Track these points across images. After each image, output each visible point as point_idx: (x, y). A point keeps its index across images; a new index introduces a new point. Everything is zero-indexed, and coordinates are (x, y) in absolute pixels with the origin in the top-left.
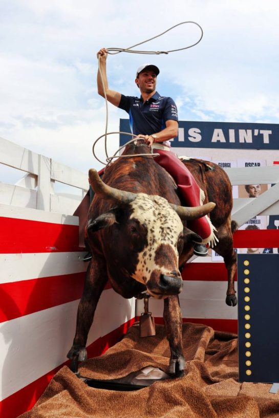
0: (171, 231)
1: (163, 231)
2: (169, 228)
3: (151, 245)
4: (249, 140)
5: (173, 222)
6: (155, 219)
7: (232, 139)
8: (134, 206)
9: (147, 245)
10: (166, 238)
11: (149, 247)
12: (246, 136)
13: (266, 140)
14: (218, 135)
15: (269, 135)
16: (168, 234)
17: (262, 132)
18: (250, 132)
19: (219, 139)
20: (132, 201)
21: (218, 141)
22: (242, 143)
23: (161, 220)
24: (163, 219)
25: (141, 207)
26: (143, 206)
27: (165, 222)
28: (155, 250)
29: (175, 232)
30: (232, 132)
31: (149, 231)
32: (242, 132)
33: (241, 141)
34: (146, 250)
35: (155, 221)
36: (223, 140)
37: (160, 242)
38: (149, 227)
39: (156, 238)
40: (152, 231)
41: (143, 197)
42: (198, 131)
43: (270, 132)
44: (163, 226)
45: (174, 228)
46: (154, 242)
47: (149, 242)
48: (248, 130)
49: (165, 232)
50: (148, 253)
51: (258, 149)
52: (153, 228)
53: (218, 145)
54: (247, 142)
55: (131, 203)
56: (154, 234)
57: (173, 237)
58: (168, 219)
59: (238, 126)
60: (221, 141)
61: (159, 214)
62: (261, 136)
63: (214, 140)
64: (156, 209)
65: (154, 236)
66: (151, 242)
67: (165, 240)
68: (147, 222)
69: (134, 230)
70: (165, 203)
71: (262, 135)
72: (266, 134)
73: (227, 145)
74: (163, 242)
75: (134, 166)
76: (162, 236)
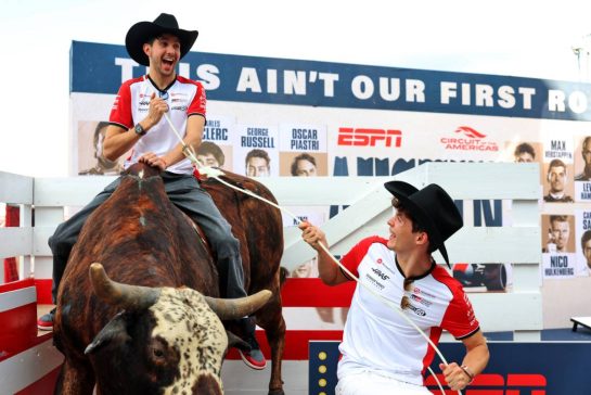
0: (212, 352)
1: (201, 354)
2: (210, 348)
3: (185, 377)
4: (301, 90)
5: (215, 337)
6: (190, 335)
7: (272, 88)
8: (158, 314)
9: (179, 377)
10: (207, 365)
11: (182, 381)
12: (296, 83)
13: (329, 91)
14: (248, 79)
15: (335, 82)
16: (209, 357)
17: (322, 76)
18: (302, 75)
19: (249, 85)
20: (152, 303)
21: (249, 90)
22: (288, 96)
23: (198, 337)
24: (202, 333)
25: (167, 317)
26: (172, 313)
27: (205, 338)
28: (191, 385)
29: (218, 353)
30: (272, 75)
31: (183, 357)
32: (289, 75)
33: (288, 90)
34: (178, 384)
35: (190, 340)
36: (257, 88)
37: (199, 372)
38: (183, 350)
39: (193, 366)
40: (187, 357)
41: (170, 296)
42: (215, 70)
43: (336, 77)
44: (201, 346)
45: (216, 346)
46: (189, 373)
47: (182, 372)
48: (299, 73)
49: (204, 354)
50: (181, 390)
51: (315, 106)
52: (188, 350)
53: (248, 96)
54: (297, 92)
55: (152, 308)
56: (191, 360)
57: (215, 361)
58: (208, 332)
59: (283, 65)
60: (254, 90)
61: (195, 325)
62: (320, 83)
63: (241, 87)
64: (190, 318)
65: (190, 364)
66: (186, 373)
67: (204, 368)
68: (179, 343)
69: (159, 353)
70: (200, 301)
71: (323, 81)
72: (329, 79)
73: (263, 97)
74: (202, 372)
75: (142, 221)
76: (201, 361)
